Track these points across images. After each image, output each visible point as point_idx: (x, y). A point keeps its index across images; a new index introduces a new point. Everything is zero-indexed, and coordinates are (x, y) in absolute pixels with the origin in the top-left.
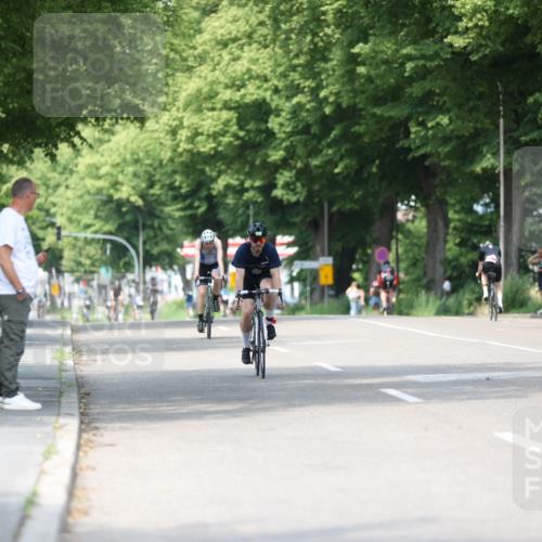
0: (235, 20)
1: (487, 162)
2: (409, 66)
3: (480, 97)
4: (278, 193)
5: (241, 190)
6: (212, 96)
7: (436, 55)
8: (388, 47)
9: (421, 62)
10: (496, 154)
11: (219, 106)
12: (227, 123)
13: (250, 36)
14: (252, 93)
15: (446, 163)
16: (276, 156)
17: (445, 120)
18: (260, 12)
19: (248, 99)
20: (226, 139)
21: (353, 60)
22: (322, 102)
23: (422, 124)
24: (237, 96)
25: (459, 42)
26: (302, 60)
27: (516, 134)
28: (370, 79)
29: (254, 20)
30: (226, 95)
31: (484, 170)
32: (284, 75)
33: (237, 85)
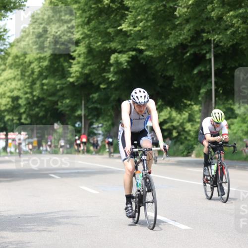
0: (11, 73)
1: (79, 112)
2: (58, 86)
3: (77, 95)
4: (23, 121)
5: (13, 120)
6: (5, 94)
7: (65, 83)
8: (52, 81)
9: (61, 85)
10: (81, 110)
11: (6, 97)
12: (9, 102)
13: (14, 78)
14: (16, 93)
15: (67, 113)
16: (22, 110)
17: (68, 101)
18: (18, 71)
19: (15, 95)
20: (8, 106)
21: (43, 85)
22: (34, 96)
23: (62, 102)
24: (12, 94)
25: (71, 80)
26: (28, 84)
27: (87, 105)
28: (47, 90)
29: (16, 73)
30: (9, 94)
31: (78, 115)
32: (23, 88)
33: (12, 91)
